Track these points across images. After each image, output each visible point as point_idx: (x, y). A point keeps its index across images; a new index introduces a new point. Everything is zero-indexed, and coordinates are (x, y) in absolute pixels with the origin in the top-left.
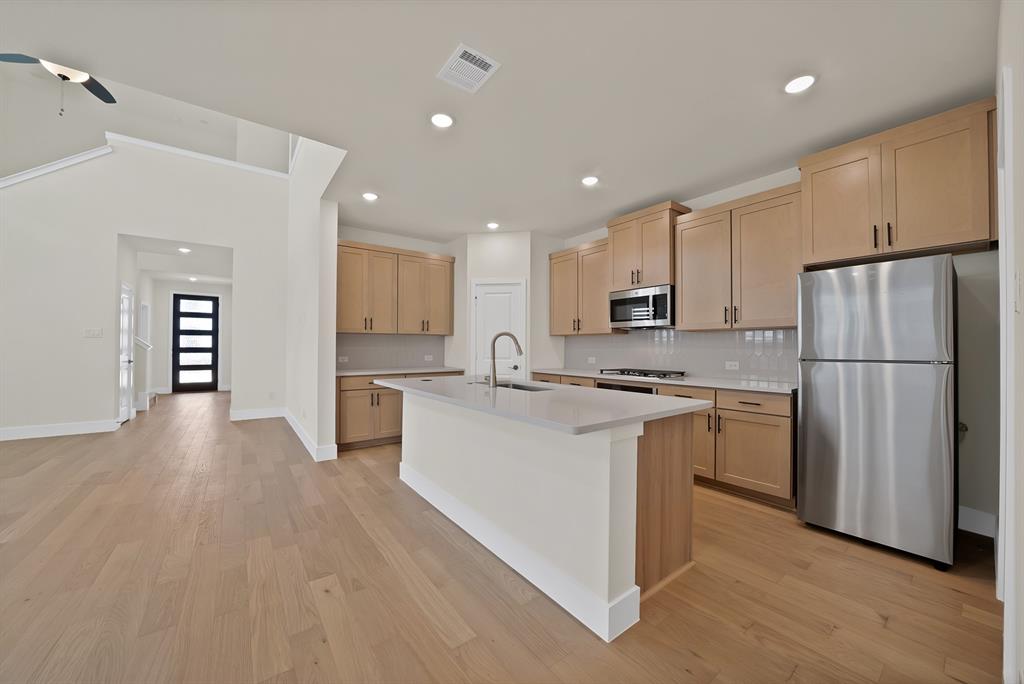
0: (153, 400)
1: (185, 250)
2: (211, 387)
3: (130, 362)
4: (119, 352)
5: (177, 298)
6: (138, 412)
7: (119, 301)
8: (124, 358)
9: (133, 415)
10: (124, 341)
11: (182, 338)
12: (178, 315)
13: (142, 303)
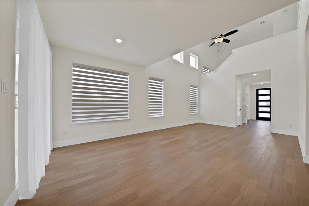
0: (248, 121)
1: (254, 75)
2: (269, 119)
3: (240, 109)
4: (236, 107)
5: (258, 90)
6: (243, 124)
7: (236, 93)
8: (238, 108)
9: (241, 124)
10: (239, 104)
11: (259, 103)
12: (258, 95)
13: (246, 93)
